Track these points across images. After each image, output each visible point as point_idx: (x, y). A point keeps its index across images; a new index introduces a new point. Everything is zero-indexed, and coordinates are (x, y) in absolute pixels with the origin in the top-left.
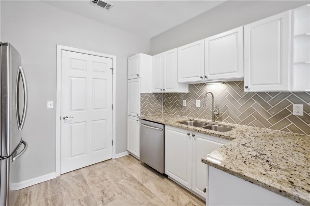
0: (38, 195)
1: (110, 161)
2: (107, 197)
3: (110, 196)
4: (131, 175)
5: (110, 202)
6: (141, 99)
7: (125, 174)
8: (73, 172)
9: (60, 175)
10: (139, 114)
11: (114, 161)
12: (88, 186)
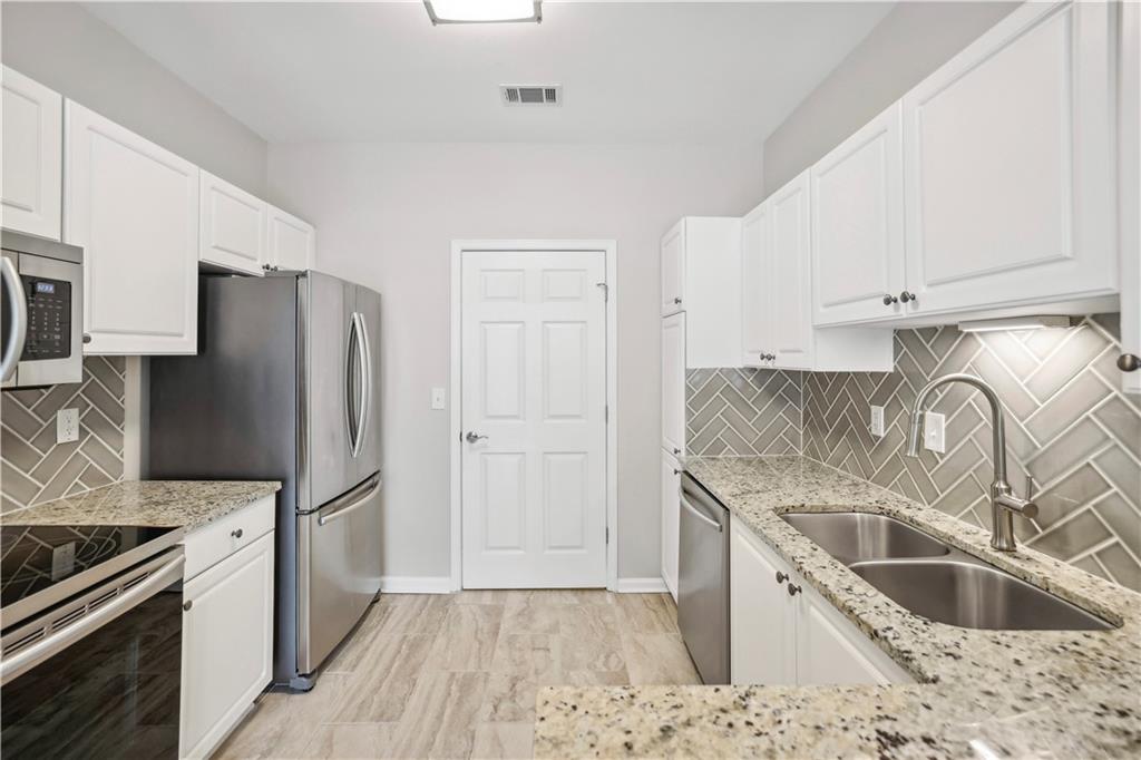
0: (398, 623)
1: (597, 596)
2: (514, 701)
3: (522, 704)
4: (624, 667)
5: (510, 721)
6: (689, 391)
7: (608, 657)
8: (489, 594)
9: (459, 589)
10: (682, 447)
11: (609, 598)
12: (494, 650)
